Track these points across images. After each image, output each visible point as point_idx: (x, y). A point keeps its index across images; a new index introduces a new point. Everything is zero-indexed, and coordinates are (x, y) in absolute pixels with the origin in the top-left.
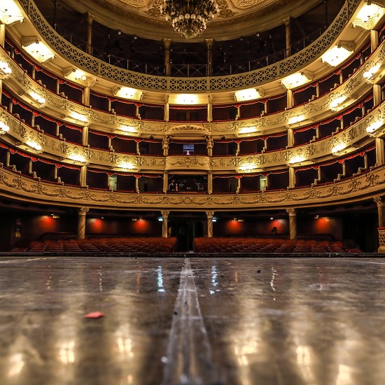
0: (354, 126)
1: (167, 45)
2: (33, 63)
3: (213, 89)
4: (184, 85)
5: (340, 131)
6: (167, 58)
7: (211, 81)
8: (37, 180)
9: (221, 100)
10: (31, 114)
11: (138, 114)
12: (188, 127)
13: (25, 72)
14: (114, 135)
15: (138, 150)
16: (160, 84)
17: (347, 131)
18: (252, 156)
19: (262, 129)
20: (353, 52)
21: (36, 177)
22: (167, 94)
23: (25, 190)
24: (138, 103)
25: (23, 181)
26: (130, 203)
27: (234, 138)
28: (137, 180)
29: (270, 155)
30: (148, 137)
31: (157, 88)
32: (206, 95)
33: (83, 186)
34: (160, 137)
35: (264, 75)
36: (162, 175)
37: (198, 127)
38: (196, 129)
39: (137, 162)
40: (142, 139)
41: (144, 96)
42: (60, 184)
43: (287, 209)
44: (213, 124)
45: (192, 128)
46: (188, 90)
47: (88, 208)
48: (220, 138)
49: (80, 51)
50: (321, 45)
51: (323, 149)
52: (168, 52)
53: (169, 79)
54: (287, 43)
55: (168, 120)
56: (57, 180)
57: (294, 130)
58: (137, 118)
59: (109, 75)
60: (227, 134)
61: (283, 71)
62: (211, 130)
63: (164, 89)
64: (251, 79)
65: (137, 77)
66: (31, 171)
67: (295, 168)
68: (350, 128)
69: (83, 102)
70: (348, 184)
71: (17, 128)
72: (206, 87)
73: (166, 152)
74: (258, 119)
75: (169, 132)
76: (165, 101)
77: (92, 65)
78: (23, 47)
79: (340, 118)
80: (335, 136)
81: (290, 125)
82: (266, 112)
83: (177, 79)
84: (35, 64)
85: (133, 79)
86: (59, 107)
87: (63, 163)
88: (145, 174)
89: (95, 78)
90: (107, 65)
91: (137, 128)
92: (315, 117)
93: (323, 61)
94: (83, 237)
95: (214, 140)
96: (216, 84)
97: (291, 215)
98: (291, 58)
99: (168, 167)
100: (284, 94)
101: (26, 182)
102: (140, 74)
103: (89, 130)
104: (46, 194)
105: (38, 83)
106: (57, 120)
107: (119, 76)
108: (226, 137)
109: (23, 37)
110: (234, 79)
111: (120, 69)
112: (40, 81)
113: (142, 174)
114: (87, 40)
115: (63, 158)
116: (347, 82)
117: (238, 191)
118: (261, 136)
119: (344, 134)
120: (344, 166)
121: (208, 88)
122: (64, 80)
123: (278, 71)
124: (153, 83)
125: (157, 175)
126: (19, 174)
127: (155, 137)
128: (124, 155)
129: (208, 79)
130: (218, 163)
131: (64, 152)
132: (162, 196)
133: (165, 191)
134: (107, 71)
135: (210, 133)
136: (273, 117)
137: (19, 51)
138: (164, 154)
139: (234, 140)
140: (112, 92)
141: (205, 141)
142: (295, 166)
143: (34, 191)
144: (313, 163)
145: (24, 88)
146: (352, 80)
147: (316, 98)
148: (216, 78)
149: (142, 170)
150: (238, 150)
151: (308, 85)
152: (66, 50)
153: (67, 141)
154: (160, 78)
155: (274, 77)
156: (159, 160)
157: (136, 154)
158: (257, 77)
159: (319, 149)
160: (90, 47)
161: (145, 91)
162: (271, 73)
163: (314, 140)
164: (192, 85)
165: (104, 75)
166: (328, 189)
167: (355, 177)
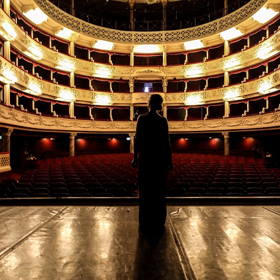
0: (277, 72)
1: (132, 5)
2: (31, 25)
3: (167, 40)
4: (145, 38)
5: (266, 74)
6: (132, 17)
7: (165, 35)
8: (39, 115)
9: (173, 49)
10: (32, 65)
11: (111, 61)
12: (148, 71)
13: (26, 33)
14: (93, 77)
15: (111, 88)
16: (127, 37)
17: (272, 75)
18: (197, 92)
19: (204, 72)
20: (278, 12)
21: (37, 112)
22: (132, 45)
23: (31, 123)
24: (111, 52)
25: (29, 117)
26: (106, 128)
27: (183, 78)
28: (111, 111)
29: (211, 92)
30: (119, 78)
31: (124, 40)
32: (162, 45)
33: (71, 117)
34: (127, 79)
35: (207, 30)
36: (129, 107)
37: (156, 70)
38: (154, 72)
39: (110, 98)
40: (114, 80)
41: (115, 47)
42: (55, 117)
43: (223, 133)
44: (167, 68)
45: (151, 71)
46: (148, 41)
47: (76, 133)
48: (172, 78)
49: (66, 14)
50: (253, 6)
51: (251, 89)
52: (133, 11)
53: (133, 33)
54: (225, 3)
55: (133, 65)
56: (53, 114)
57: (229, 73)
58: (110, 64)
59: (89, 32)
60: (178, 76)
61: (222, 27)
62: (166, 73)
63: (130, 41)
64: (197, 32)
65: (109, 33)
66: (34, 108)
67: (229, 102)
68: (274, 74)
69: (69, 53)
70: (271, 116)
71: (22, 77)
72: (162, 39)
73: (132, 90)
74: (201, 64)
75: (134, 75)
76: (131, 50)
77: (75, 24)
78: (24, 13)
79: (266, 65)
80: (262, 79)
81: (227, 69)
82: (207, 58)
83: (140, 33)
84: (33, 26)
85: (106, 34)
86: (52, 58)
87: (56, 101)
88: (116, 107)
89: (78, 34)
90: (87, 23)
91: (110, 72)
92: (246, 63)
93: (254, 20)
94: (73, 155)
95: (168, 80)
96: (170, 37)
97: (225, 137)
98: (228, 16)
99: (134, 101)
100: (222, 44)
101: (31, 117)
102: (112, 30)
103: (75, 74)
104: (46, 125)
105: (36, 40)
106: (51, 68)
107: (96, 32)
108: (177, 78)
109: (23, 5)
110: (183, 33)
111: (96, 27)
112: (37, 39)
113: (114, 107)
114: (70, 4)
115: (56, 98)
116: (273, 37)
117: (186, 119)
118: (203, 77)
119: (269, 78)
120: (267, 102)
121: (164, 40)
122: (55, 37)
123: (218, 26)
124: (122, 37)
125: (126, 107)
126: (25, 112)
127: (124, 79)
128: (101, 93)
129: (163, 32)
130: (171, 98)
131: (57, 92)
132: (129, 123)
133: (131, 119)
134: (86, 29)
135: (165, 75)
136: (214, 62)
137: (21, 16)
138: (131, 91)
139: (183, 80)
140: (90, 44)
141: (161, 81)
142: (229, 100)
143: (37, 124)
144: (243, 99)
145: (26, 46)
146: (277, 36)
147: (247, 48)
148: (170, 32)
149: (114, 104)
150: (186, 88)
151: (241, 38)
152: (56, 14)
153: (59, 84)
154: (127, 32)
155: (215, 31)
156: (126, 96)
157: (110, 91)
158: (202, 31)
159: (248, 88)
160: (73, 10)
161: (115, 44)
162: (212, 28)
163: (245, 81)
164: (151, 38)
165: (84, 32)
166: (255, 119)
167: (277, 111)
